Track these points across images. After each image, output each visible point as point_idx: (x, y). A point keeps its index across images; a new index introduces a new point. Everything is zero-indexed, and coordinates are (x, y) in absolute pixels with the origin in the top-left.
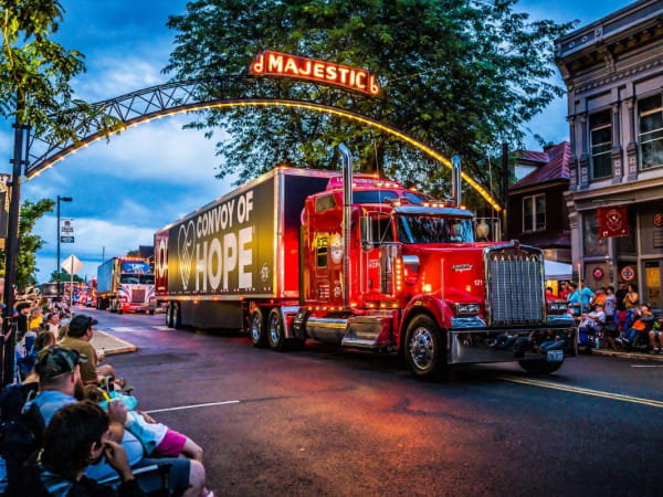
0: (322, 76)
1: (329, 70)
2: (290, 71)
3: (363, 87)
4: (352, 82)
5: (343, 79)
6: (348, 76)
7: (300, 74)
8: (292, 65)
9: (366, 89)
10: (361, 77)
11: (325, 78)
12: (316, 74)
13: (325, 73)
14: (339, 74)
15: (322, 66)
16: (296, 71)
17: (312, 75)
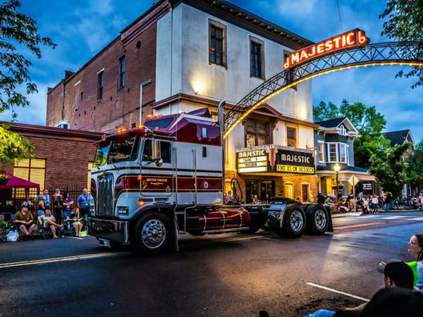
0: (323, 51)
1: (327, 44)
2: (304, 58)
3: (353, 42)
4: (344, 44)
5: (337, 45)
6: (340, 42)
7: (309, 57)
8: (304, 54)
9: (355, 44)
10: (351, 37)
11: (325, 51)
12: (319, 51)
13: (325, 47)
14: (334, 43)
15: (322, 45)
16: (306, 56)
17: (316, 53)
